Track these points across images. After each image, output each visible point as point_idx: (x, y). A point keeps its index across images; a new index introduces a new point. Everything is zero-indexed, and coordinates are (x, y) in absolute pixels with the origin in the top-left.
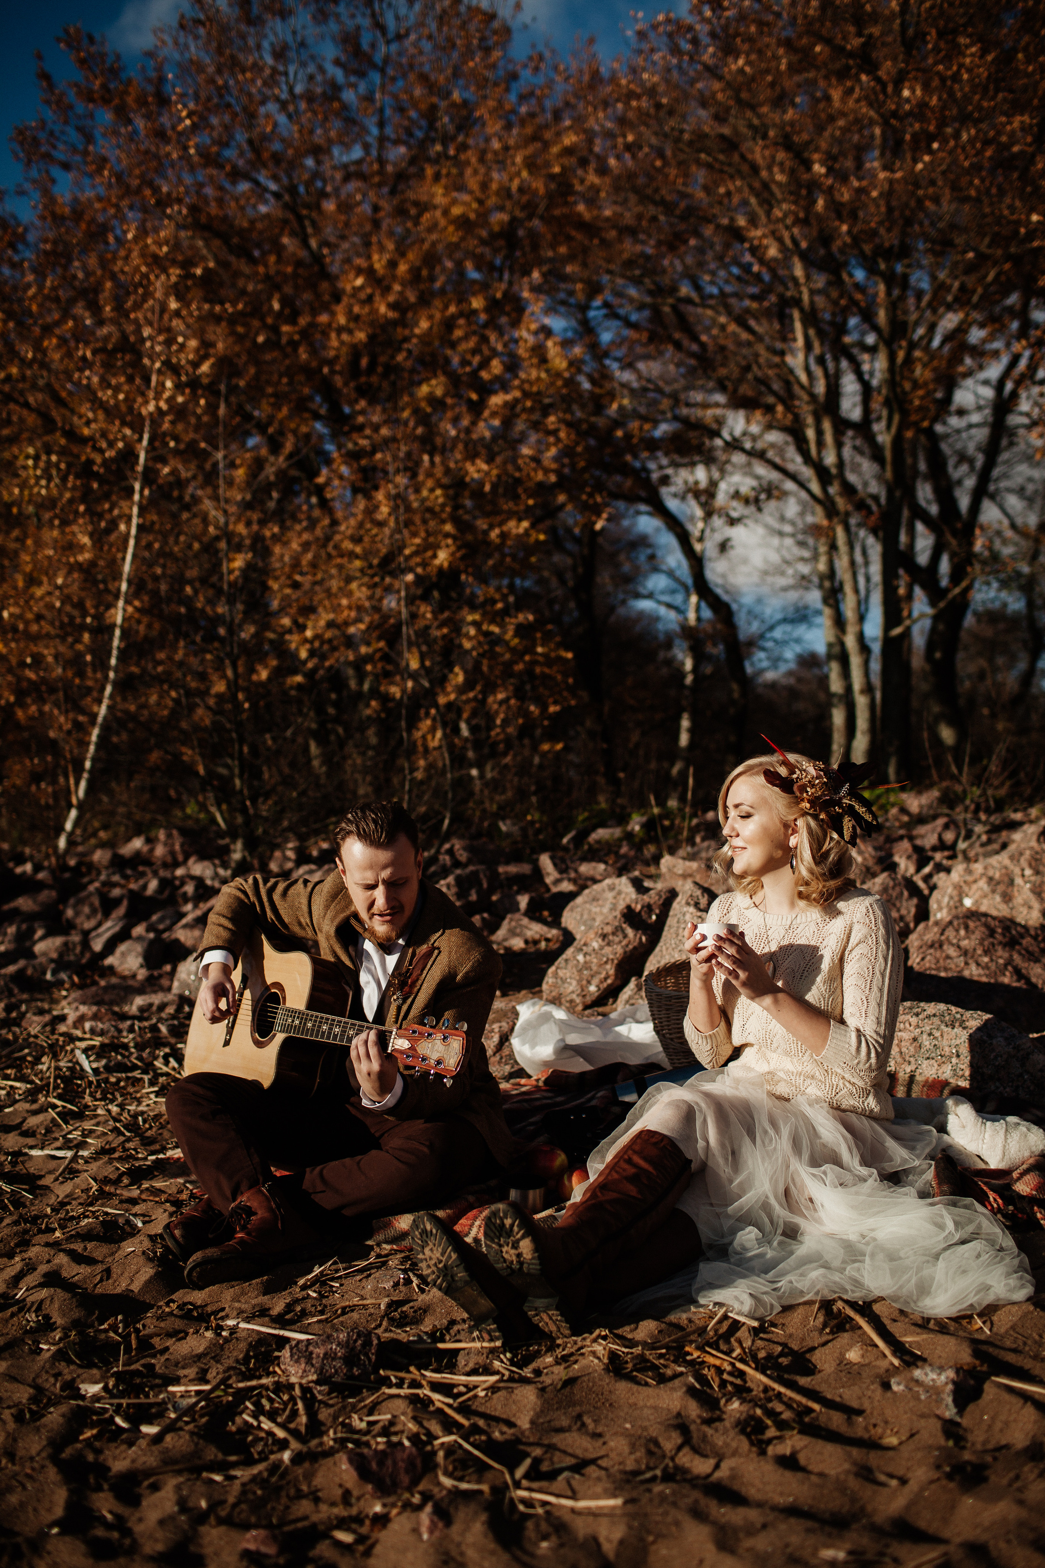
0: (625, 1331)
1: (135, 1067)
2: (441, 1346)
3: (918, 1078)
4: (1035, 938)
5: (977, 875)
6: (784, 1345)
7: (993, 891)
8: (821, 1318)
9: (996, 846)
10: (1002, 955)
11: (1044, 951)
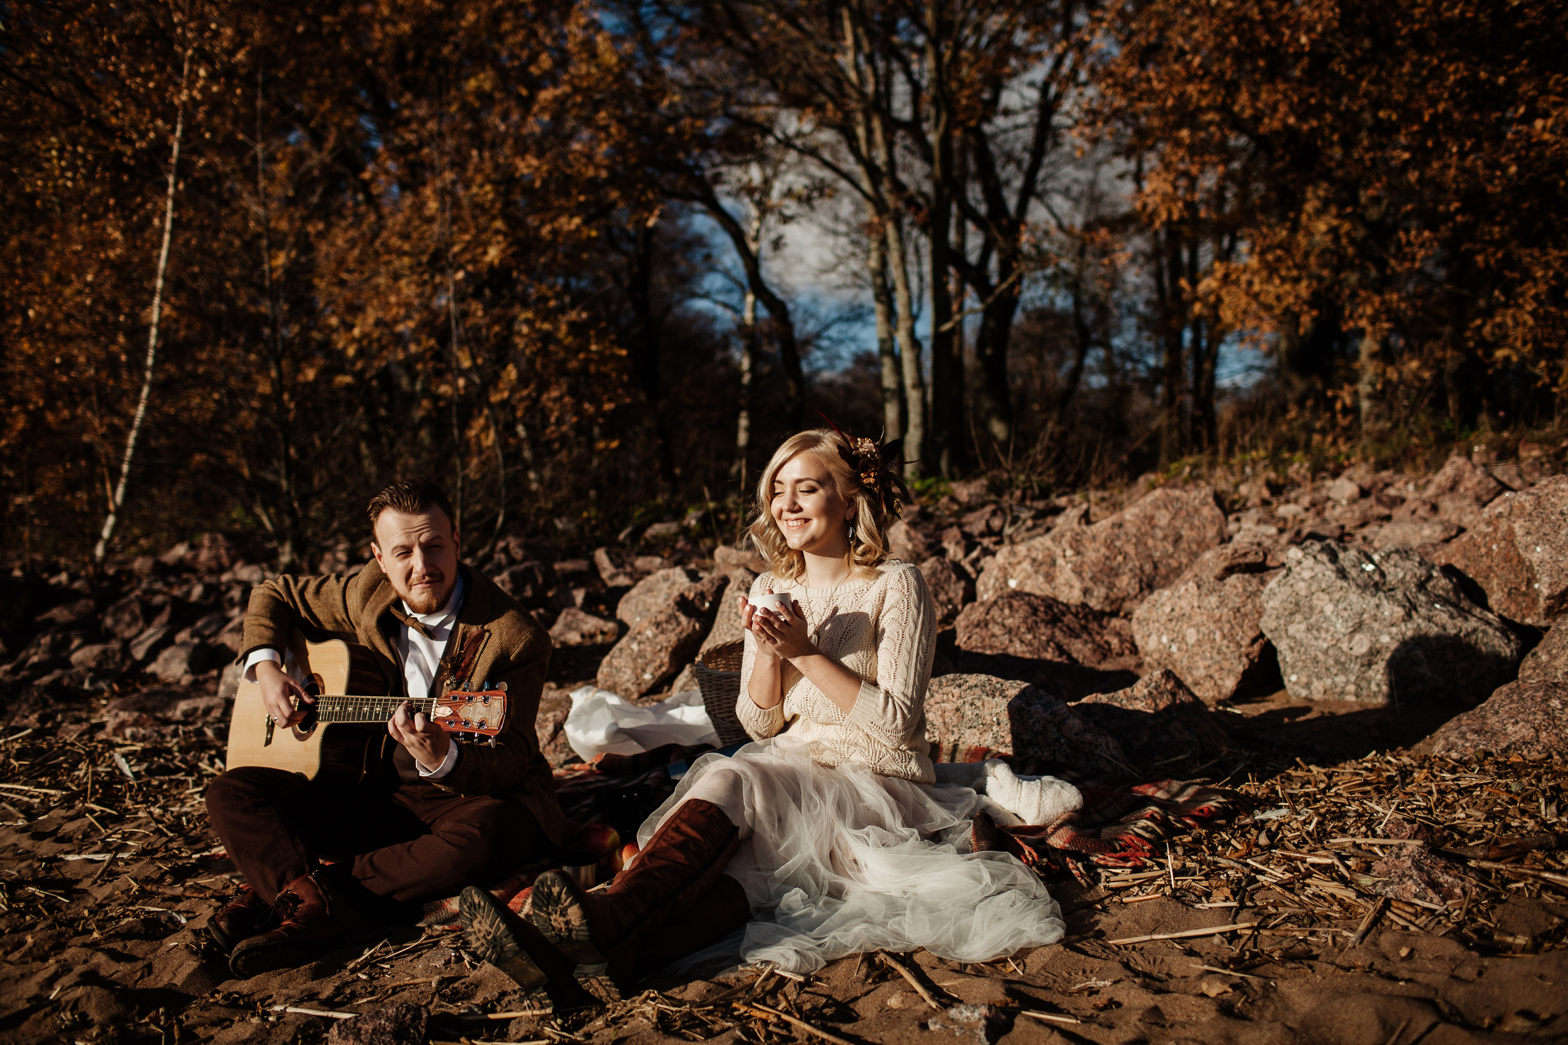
0: (675, 992)
1: (178, 770)
2: (491, 1016)
3: (961, 747)
4: (1076, 615)
5: (1020, 557)
6: (829, 997)
7: (1036, 572)
8: (864, 970)
9: (1040, 530)
10: (1044, 632)
11: (1085, 628)
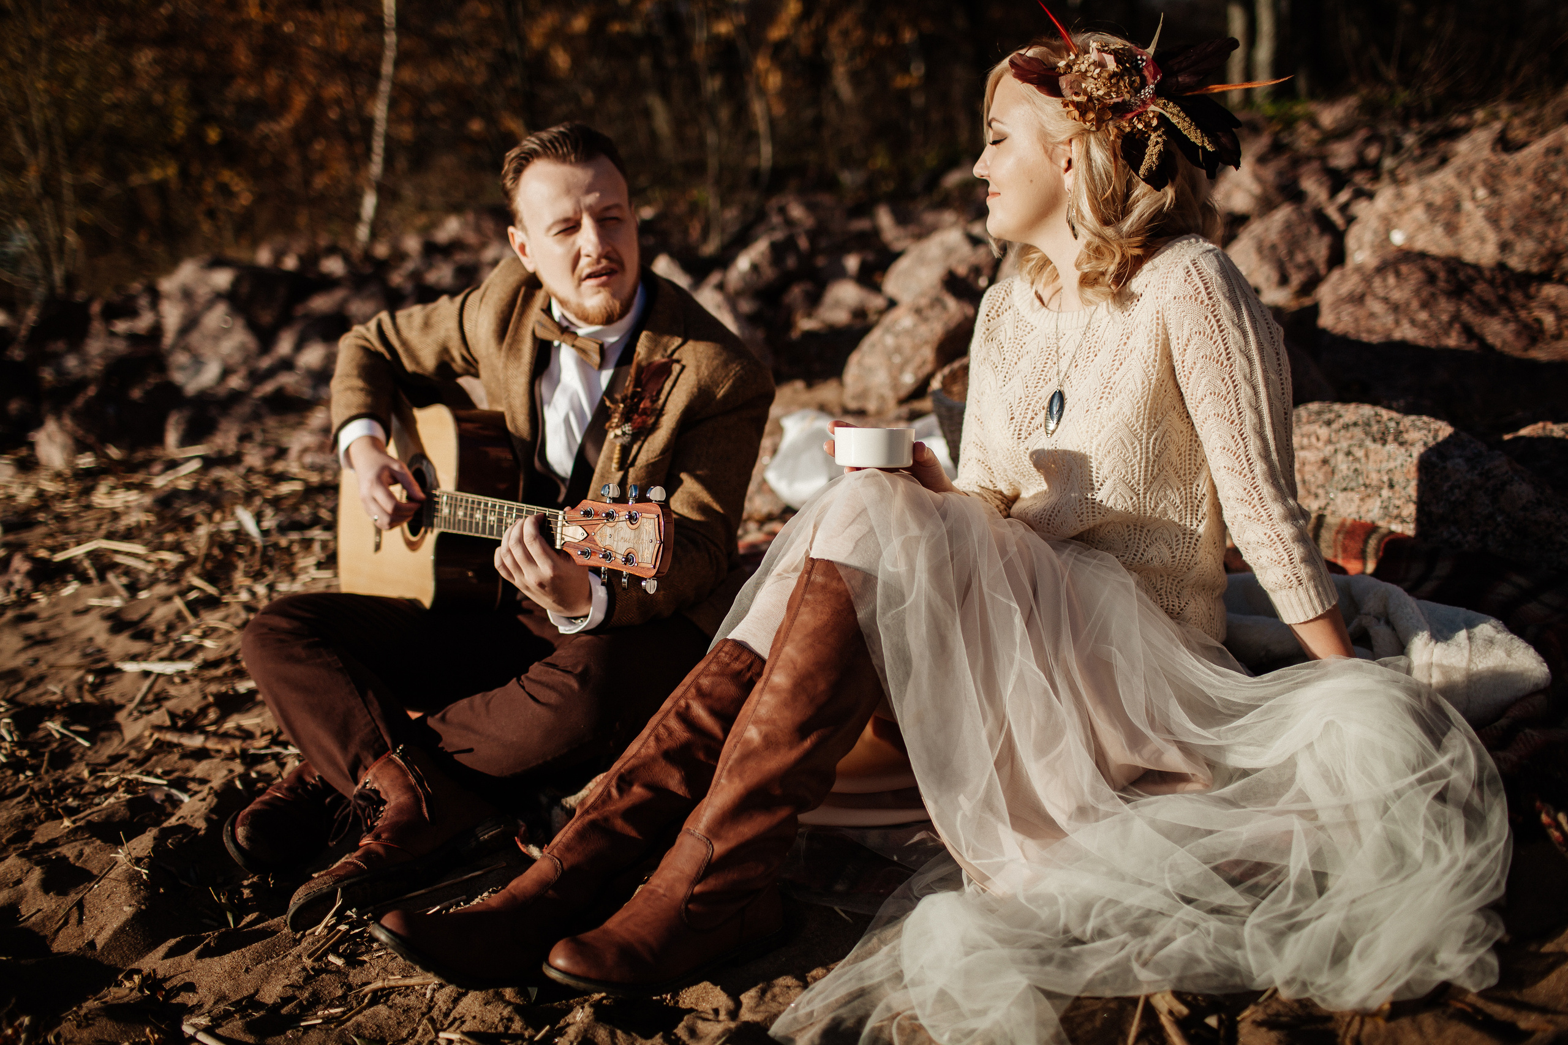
1: (316, 523)
3: (1330, 520)
4: (1491, 282)
5: (1409, 201)
7: (1433, 221)
9: (1432, 161)
10: (1445, 308)
11: (1504, 300)
